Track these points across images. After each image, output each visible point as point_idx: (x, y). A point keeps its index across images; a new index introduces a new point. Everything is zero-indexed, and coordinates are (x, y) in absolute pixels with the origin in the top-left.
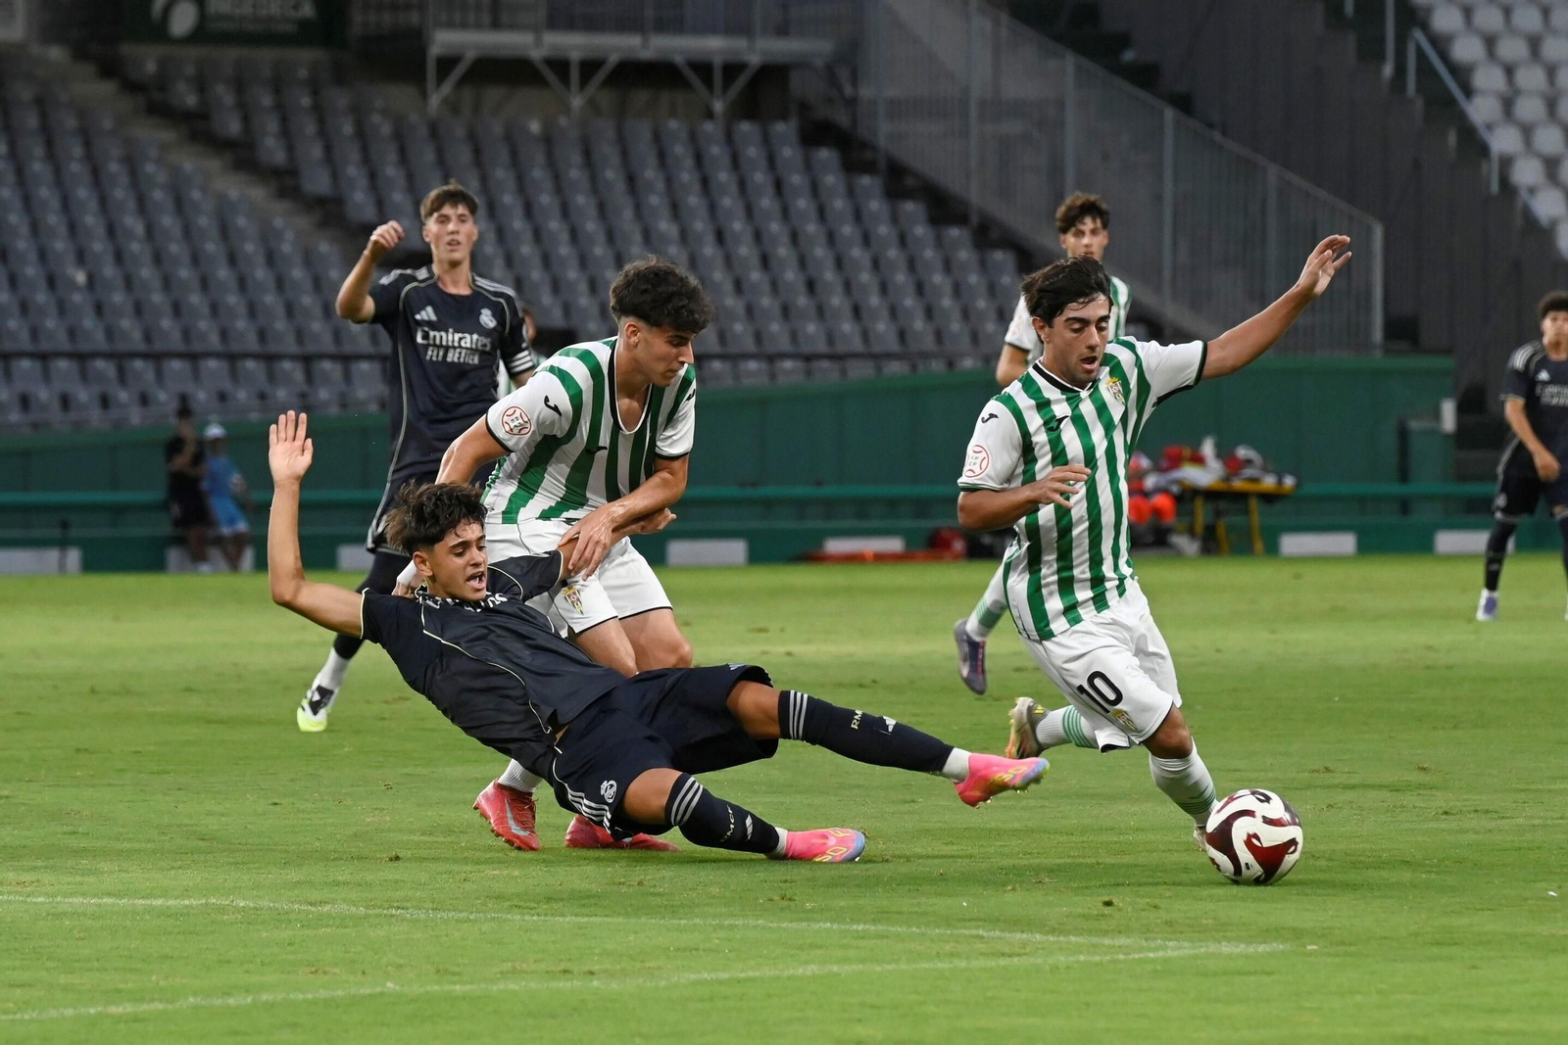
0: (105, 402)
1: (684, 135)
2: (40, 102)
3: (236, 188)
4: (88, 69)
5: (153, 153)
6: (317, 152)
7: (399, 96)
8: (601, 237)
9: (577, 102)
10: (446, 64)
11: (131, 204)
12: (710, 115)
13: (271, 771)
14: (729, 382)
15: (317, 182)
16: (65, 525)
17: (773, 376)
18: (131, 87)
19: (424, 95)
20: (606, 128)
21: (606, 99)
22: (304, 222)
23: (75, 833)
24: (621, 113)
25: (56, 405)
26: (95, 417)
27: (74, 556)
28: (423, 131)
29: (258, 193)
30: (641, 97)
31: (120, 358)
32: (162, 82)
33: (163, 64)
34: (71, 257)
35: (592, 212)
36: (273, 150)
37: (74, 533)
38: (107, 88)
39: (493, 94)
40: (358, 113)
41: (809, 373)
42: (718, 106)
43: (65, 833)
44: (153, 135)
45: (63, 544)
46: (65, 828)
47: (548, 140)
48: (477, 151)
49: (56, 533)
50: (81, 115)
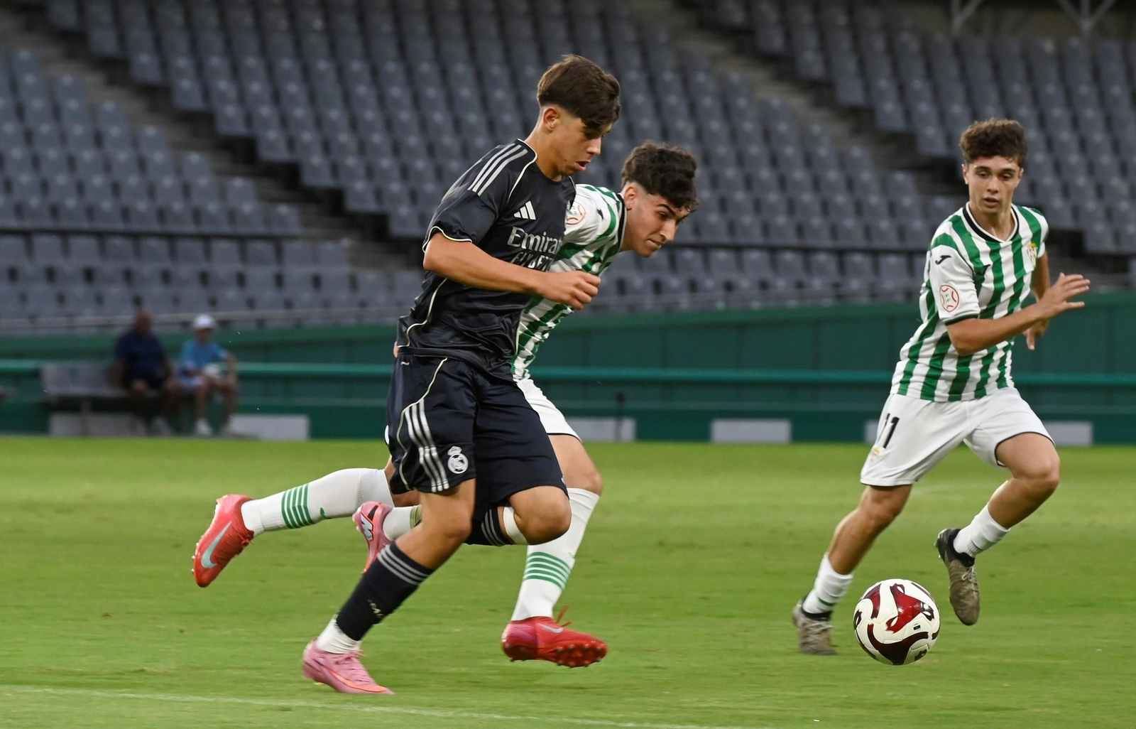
0: (657, 287)
2: (602, 16)
3: (778, 97)
5: (704, 63)
6: (851, 65)
8: (1107, 147)
9: (1087, 24)
11: (683, 110)
15: (852, 93)
16: (620, 398)
19: (949, 16)
20: (1113, 48)
21: (1114, 23)
22: (839, 129)
25: (613, 288)
26: (649, 302)
27: (628, 426)
28: (948, 49)
29: (798, 102)
35: (1100, 124)
36: (811, 62)
37: (628, 405)
40: (890, 31)
44: (704, 48)
45: (618, 415)
47: (1060, 59)
48: (996, 67)
49: (612, 404)
50: (639, 28)
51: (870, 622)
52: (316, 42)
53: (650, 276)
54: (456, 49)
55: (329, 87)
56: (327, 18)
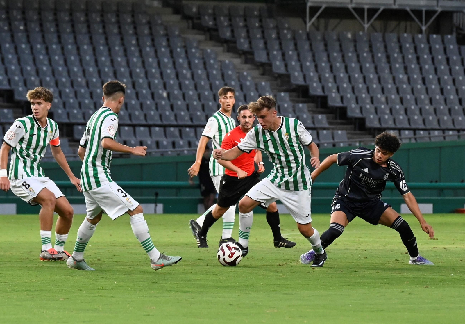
0: (174, 144)
1: (410, 40)
2: (149, 23)
3: (227, 59)
4: (170, 10)
5: (195, 44)
6: (261, 45)
7: (295, 22)
8: (376, 81)
9: (366, 26)
10: (314, 10)
11: (186, 65)
12: (421, 32)
13: (230, 292)
14: (427, 140)
15: (261, 57)
16: (157, 194)
17: (444, 138)
18: (187, 17)
19: (305, 23)
20: (378, 36)
21: (378, 25)
22: (256, 73)
23: (148, 315)
24: (384, 31)
25: (154, 146)
26: (170, 151)
27: (160, 207)
28: (304, 37)
29: (237, 61)
30: (393, 24)
31: (180, 127)
32: (199, 16)
33: (199, 8)
34: (161, 86)
35: (372, 70)
36: (243, 44)
37: (160, 197)
38: (177, 18)
39: (333, 22)
40: (278, 29)
41: (459, 137)
42: (424, 28)
43: (144, 315)
44: (194, 37)
45: (156, 202)
46: (145, 313)
47: (355, 41)
48: (326, 45)
49: (154, 198)
50: (166, 29)
51: (223, 257)
52: (21, 36)
53: (171, 140)
54: (84, 39)
55: (26, 55)
56: (25, 25)
